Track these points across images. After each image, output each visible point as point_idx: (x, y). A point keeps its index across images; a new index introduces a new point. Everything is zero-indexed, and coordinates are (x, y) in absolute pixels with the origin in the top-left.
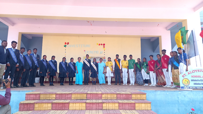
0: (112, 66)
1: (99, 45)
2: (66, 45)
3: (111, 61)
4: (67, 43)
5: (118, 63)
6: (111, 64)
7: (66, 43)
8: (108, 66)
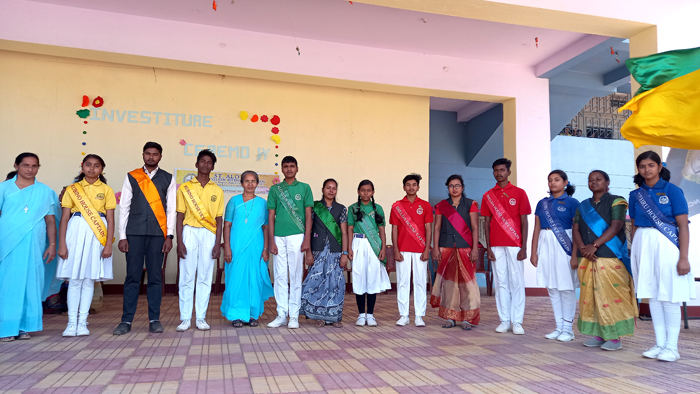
0: (109, 215)
1: (255, 119)
2: (90, 107)
3: (103, 180)
4: (92, 99)
5: (151, 193)
6: (101, 197)
7: (86, 101)
8: (78, 214)
